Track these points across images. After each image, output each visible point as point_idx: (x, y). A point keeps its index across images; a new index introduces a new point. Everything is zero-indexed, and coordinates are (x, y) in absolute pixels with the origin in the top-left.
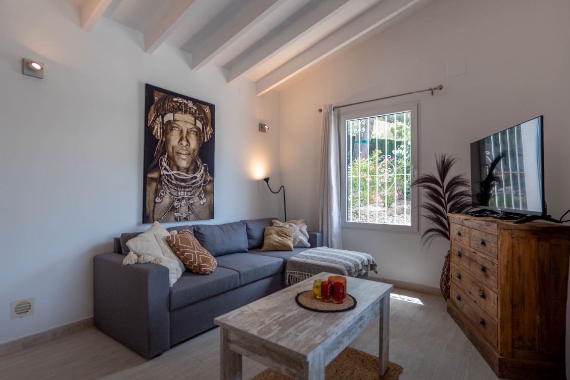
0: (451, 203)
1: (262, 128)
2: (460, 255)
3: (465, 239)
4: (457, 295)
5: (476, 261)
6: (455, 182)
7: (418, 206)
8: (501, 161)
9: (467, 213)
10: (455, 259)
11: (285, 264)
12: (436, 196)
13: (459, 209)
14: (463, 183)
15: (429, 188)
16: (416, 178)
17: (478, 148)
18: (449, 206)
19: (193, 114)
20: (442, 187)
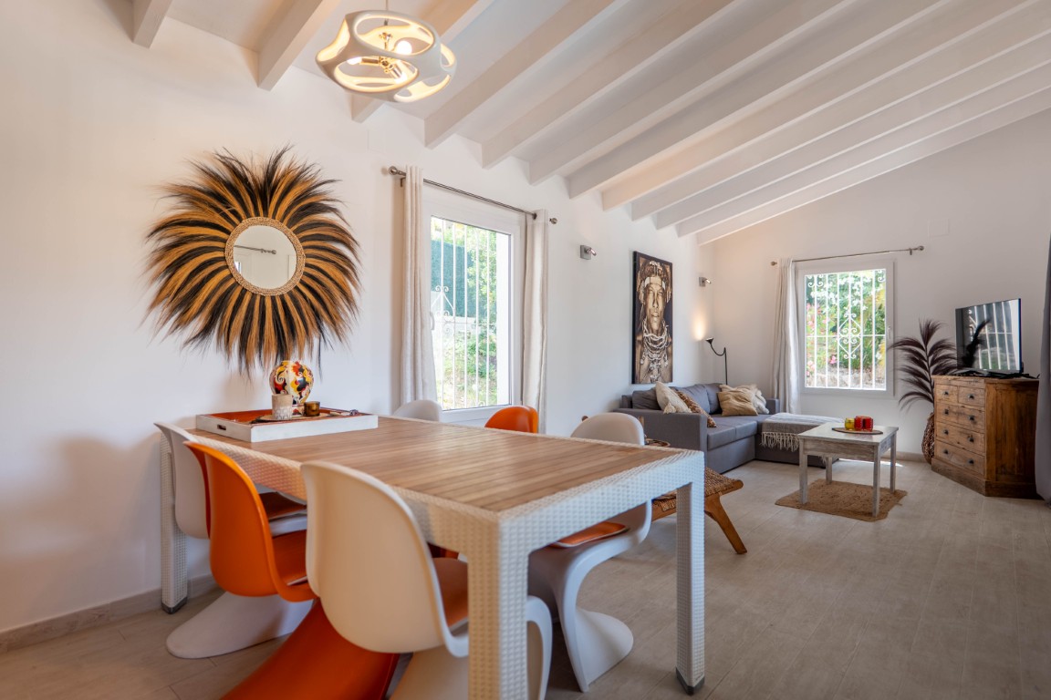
0: (935, 366)
1: (703, 282)
2: (947, 413)
3: (953, 398)
4: (943, 450)
5: (964, 414)
6: (940, 346)
7: (894, 370)
8: (986, 326)
9: (952, 375)
10: (940, 418)
11: (760, 427)
12: (917, 359)
13: (944, 371)
14: (948, 347)
15: (910, 350)
16: (892, 342)
17: (962, 315)
18: (932, 369)
19: (660, 275)
20: (925, 351)
